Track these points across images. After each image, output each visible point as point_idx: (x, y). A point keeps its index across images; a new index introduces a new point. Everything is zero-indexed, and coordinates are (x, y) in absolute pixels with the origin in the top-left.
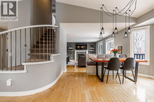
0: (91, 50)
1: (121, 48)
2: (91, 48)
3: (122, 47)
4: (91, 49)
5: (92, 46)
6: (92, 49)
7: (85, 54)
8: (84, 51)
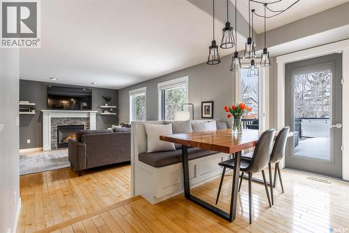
0: (106, 113)
1: (210, 104)
2: (106, 106)
3: (212, 102)
4: (104, 110)
5: (107, 100)
6: (108, 110)
7: (84, 123)
8: (82, 114)
